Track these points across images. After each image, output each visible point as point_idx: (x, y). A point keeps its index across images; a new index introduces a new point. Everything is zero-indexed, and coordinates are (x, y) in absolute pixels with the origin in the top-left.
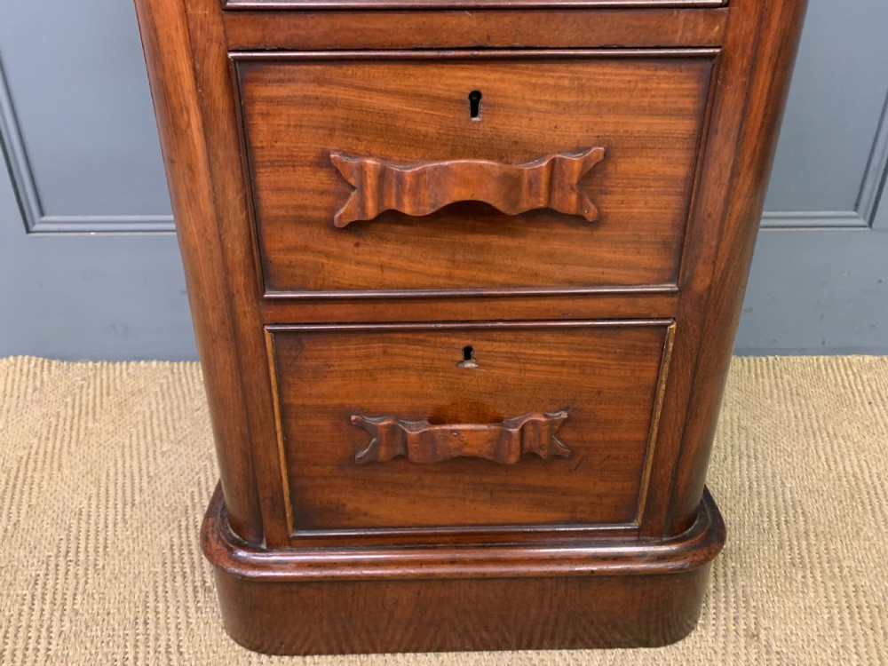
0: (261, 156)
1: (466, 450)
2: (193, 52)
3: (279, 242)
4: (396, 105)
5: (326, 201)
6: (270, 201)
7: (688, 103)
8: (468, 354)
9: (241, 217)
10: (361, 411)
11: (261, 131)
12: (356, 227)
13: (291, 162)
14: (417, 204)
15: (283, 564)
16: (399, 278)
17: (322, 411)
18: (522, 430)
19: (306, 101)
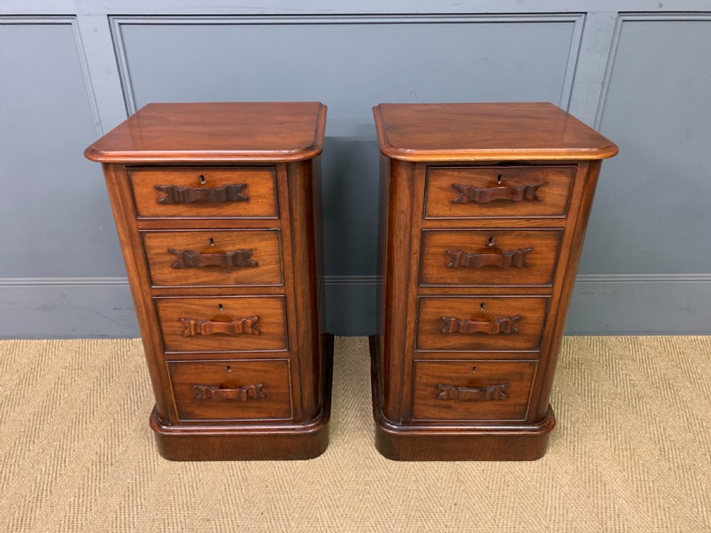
0: (161, 319)
1: (229, 397)
2: (143, 296)
3: (168, 339)
4: (198, 307)
5: (181, 329)
6: (165, 329)
7: (279, 306)
8: (229, 367)
9: (158, 333)
10: (196, 384)
11: (162, 314)
12: (190, 336)
13: (171, 320)
14: (205, 332)
15: (177, 430)
16: (204, 348)
17: (184, 384)
18: (247, 391)
19: (174, 307)
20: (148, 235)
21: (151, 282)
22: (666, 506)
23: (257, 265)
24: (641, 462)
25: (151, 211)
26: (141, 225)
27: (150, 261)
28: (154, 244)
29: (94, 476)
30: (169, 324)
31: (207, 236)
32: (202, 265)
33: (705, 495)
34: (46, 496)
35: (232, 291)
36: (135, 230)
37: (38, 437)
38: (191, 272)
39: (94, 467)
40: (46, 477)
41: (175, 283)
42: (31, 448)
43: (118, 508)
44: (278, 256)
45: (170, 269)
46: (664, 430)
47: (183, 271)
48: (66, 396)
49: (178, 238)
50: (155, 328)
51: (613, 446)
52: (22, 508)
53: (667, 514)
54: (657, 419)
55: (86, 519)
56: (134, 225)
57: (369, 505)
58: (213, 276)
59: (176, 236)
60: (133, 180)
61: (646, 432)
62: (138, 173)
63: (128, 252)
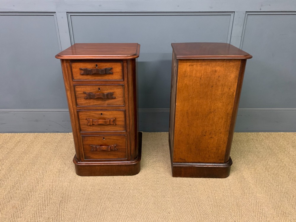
0: (80, 119)
1: (104, 149)
2: (73, 110)
3: (82, 127)
4: (94, 114)
5: (87, 123)
6: (81, 123)
7: (123, 114)
8: (104, 138)
9: (78, 124)
10: (91, 145)
11: (80, 117)
12: (90, 125)
13: (83, 119)
14: (96, 124)
15: (84, 163)
16: (95, 130)
17: (87, 145)
18: (110, 147)
19: (85, 114)
20: (76, 86)
21: (77, 104)
22: (267, 186)
23: (115, 98)
24: (258, 172)
25: (78, 78)
26: (74, 83)
27: (77, 97)
28: (78, 90)
29: (58, 176)
30: (83, 121)
31: (97, 87)
32: (96, 97)
33: (282, 182)
34: (41, 182)
35: (106, 108)
36: (72, 85)
37: (36, 164)
38: (92, 100)
39: (57, 174)
40: (40, 176)
41: (86, 105)
42: (34, 167)
43: (67, 186)
44: (123, 95)
45: (84, 100)
46: (267, 162)
47: (88, 100)
48: (45, 151)
49: (87, 88)
50: (77, 122)
51: (248, 167)
52: (32, 186)
53: (267, 188)
54: (265, 159)
55: (56, 189)
56: (72, 83)
57: (158, 185)
58: (99, 102)
59: (87, 87)
60: (72, 66)
61: (261, 163)
62: (74, 63)
63: (69, 93)
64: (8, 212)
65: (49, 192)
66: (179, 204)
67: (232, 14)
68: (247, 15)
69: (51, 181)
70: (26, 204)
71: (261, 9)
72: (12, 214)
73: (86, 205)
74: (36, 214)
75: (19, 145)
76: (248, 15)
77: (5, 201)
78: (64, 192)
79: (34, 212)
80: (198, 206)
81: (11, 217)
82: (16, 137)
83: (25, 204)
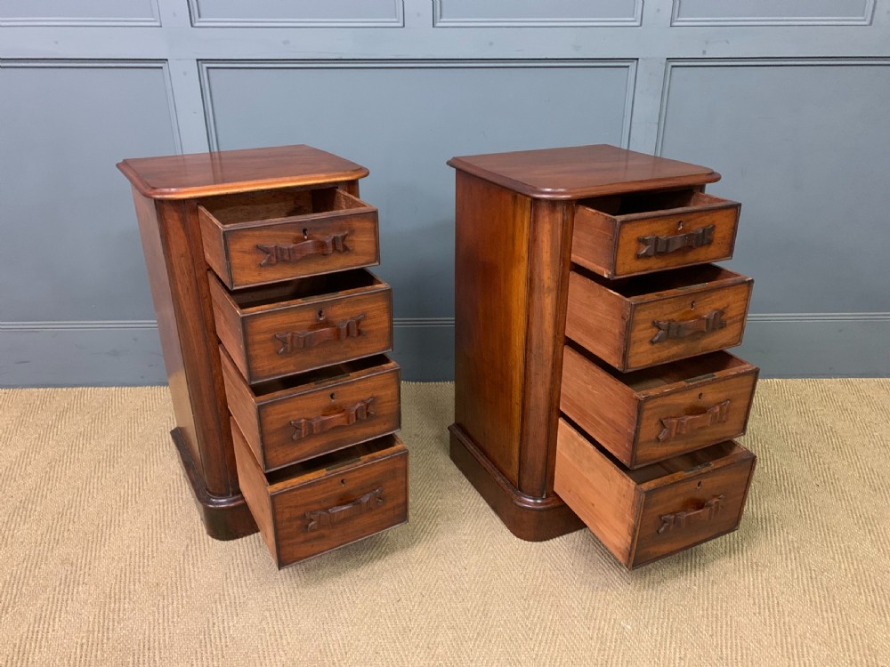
64: (52, 572)
65: (154, 528)
66: (491, 548)
67: (632, 65)
68: (670, 67)
69: (161, 500)
70: (98, 554)
71: (704, 52)
72: (63, 578)
73: (253, 555)
74: (123, 576)
75: (69, 418)
76: (673, 66)
77: (41, 548)
78: (195, 527)
79: (119, 573)
80: (540, 552)
81: (60, 584)
82: (57, 399)
83: (93, 555)
